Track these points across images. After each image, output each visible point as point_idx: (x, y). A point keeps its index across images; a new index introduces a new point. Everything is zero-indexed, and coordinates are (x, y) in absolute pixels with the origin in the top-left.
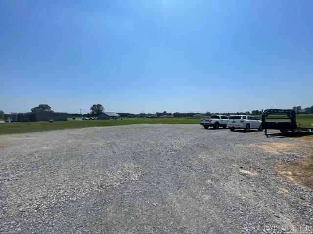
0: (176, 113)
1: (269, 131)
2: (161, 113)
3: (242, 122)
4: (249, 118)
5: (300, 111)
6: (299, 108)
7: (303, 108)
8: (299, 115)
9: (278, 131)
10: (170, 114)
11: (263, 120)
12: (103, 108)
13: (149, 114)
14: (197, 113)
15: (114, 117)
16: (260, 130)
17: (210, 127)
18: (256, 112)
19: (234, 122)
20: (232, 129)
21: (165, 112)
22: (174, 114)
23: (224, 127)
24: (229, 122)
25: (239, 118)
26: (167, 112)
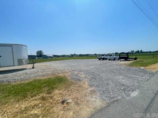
0: (80, 54)
1: (121, 60)
2: (73, 55)
3: (113, 57)
4: (115, 56)
5: (134, 53)
6: (133, 51)
7: (135, 51)
8: (133, 54)
9: (124, 60)
10: (78, 55)
11: (119, 56)
12: (43, 53)
13: (68, 55)
14: (91, 54)
15: (50, 57)
16: (118, 60)
17: (101, 60)
18: (116, 53)
19: (110, 57)
20: (109, 60)
21: (75, 54)
22: (79, 55)
23: (106, 59)
24: (109, 57)
25: (112, 56)
26: (76, 54)
